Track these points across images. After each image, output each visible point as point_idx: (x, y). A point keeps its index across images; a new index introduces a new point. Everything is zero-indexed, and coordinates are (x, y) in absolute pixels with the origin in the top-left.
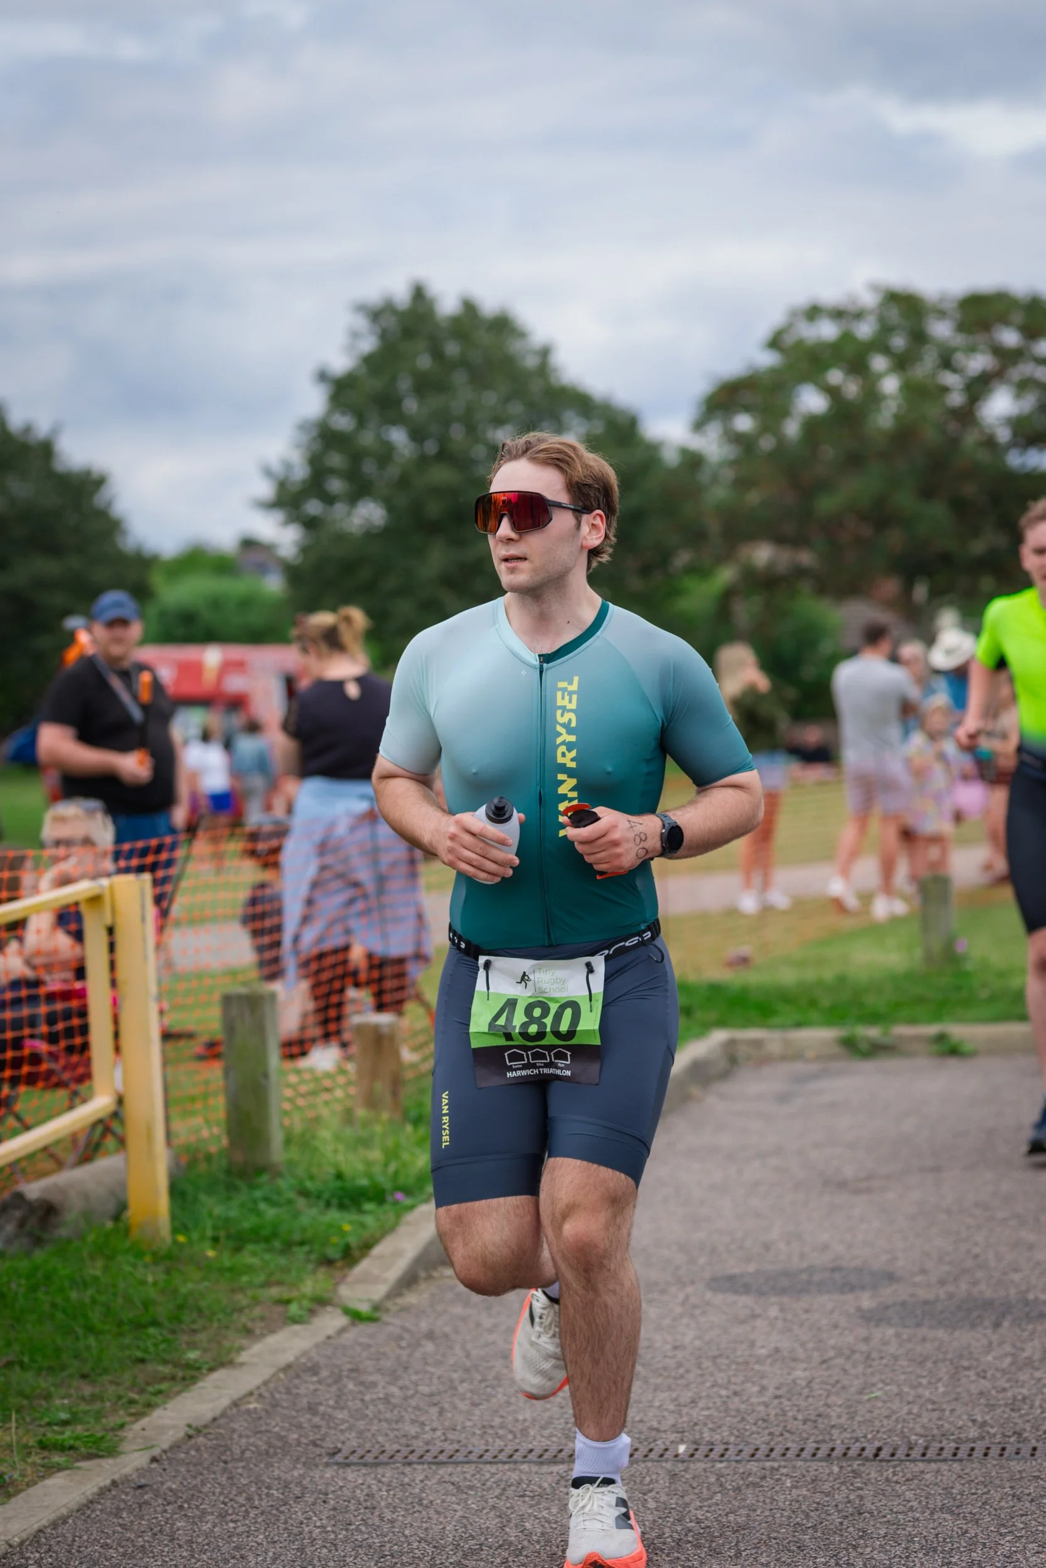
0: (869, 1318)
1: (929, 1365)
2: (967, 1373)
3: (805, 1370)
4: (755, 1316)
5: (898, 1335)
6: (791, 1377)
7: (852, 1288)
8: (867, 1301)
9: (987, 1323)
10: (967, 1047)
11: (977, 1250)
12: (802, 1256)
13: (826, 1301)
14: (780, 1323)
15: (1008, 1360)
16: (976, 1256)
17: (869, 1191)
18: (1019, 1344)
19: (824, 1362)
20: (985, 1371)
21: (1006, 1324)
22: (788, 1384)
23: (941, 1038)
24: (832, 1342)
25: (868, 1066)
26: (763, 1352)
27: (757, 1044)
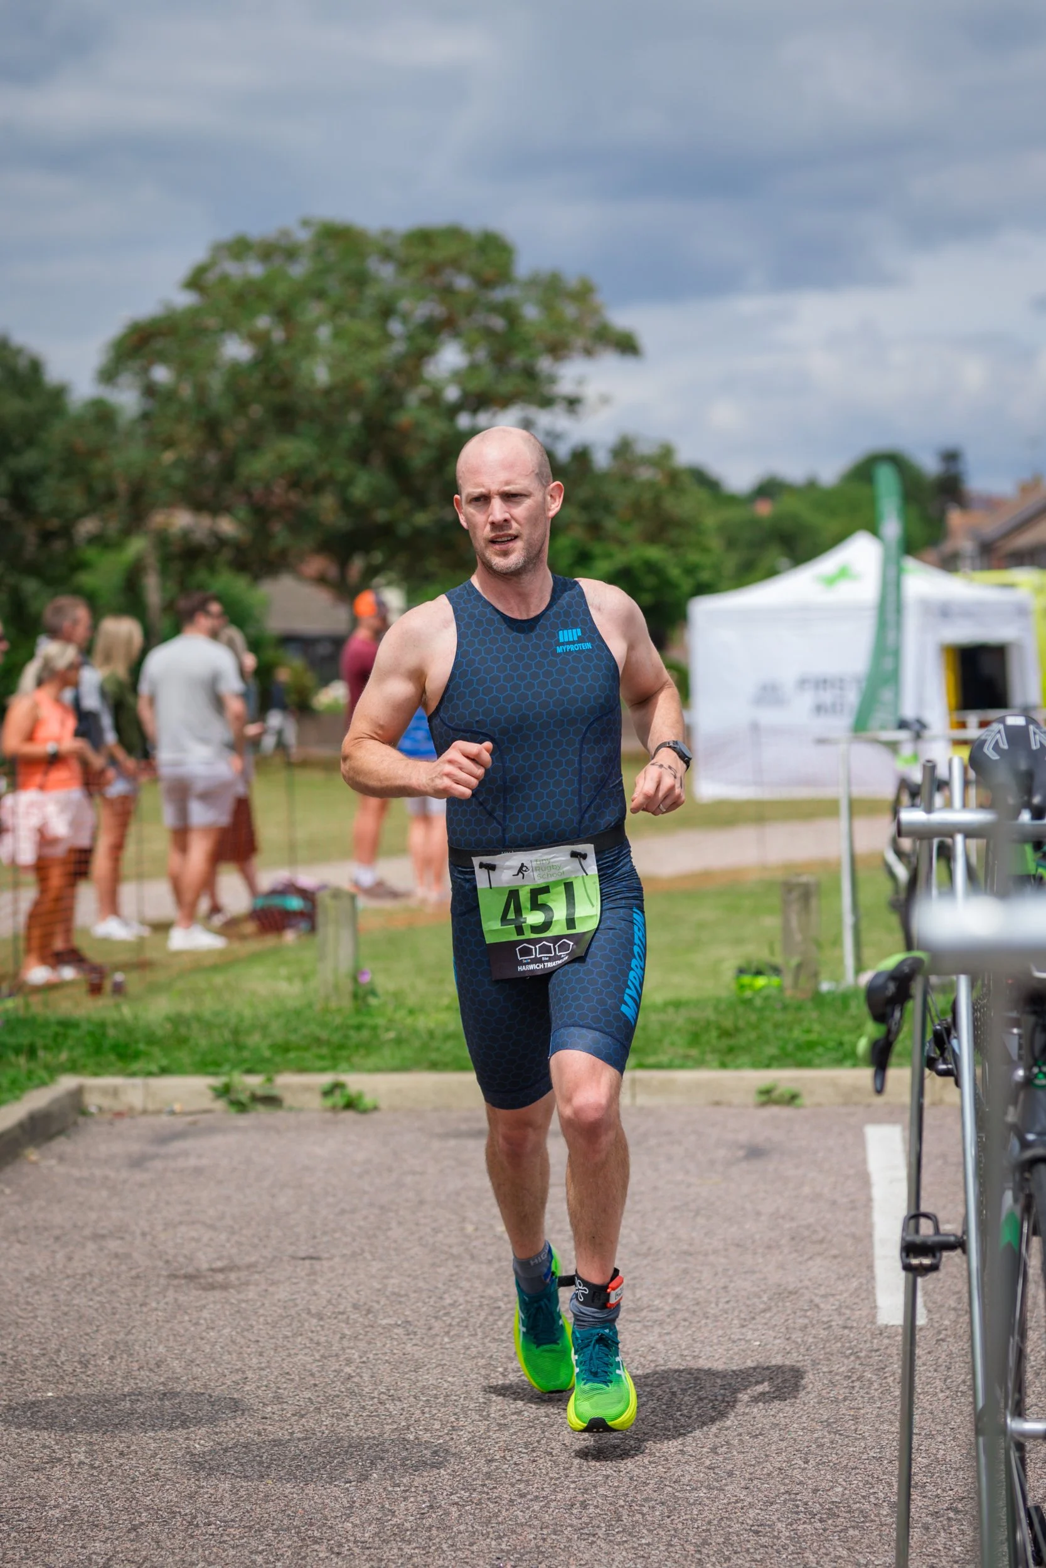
0: (200, 1465)
1: (269, 1534)
2: (316, 1547)
3: (105, 1542)
4: (53, 1461)
5: (234, 1490)
6: (87, 1552)
7: (184, 1424)
8: (200, 1440)
9: (350, 1475)
10: (368, 1101)
11: (348, 1370)
12: (128, 1376)
13: (148, 1440)
14: (85, 1470)
15: (372, 1528)
16: (350, 1377)
17: (225, 1287)
18: (387, 1506)
19: (134, 1528)
20: (340, 1545)
21: (375, 1475)
22: (81, 1561)
23: (337, 1086)
24: (147, 1501)
25: (243, 1121)
26: (57, 1513)
27: (115, 1092)
